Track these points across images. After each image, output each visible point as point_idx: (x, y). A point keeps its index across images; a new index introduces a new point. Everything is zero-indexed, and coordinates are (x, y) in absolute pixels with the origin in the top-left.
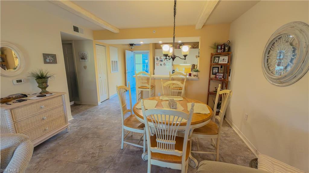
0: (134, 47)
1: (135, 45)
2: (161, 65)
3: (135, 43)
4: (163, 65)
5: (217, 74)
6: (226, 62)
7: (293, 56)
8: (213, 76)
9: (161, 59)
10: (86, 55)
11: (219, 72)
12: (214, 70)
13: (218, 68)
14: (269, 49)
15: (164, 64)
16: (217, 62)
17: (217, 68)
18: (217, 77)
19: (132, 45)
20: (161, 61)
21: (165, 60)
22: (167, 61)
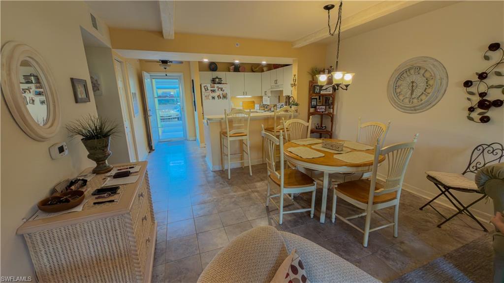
0: (170, 65)
1: (170, 62)
2: (213, 98)
3: (171, 60)
4: (216, 98)
5: (318, 107)
6: (330, 91)
7: (427, 86)
8: (312, 110)
9: (212, 89)
10: (96, 80)
11: (318, 104)
12: (313, 102)
13: (317, 99)
14: (398, 79)
15: (218, 97)
16: (318, 91)
17: (315, 100)
18: (319, 110)
19: (164, 62)
20: (213, 91)
21: (220, 90)
22: (222, 92)
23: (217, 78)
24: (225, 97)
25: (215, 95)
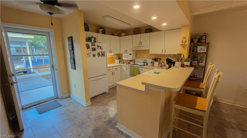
2: (94, 56)
4: (96, 55)
6: (204, 51)
9: (93, 47)
15: (98, 54)
16: (196, 51)
20: (94, 50)
21: (99, 48)
22: (101, 50)
23: (92, 37)
24: (103, 55)
25: (96, 53)
